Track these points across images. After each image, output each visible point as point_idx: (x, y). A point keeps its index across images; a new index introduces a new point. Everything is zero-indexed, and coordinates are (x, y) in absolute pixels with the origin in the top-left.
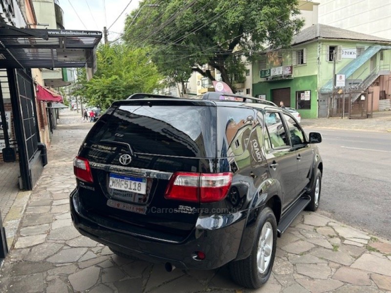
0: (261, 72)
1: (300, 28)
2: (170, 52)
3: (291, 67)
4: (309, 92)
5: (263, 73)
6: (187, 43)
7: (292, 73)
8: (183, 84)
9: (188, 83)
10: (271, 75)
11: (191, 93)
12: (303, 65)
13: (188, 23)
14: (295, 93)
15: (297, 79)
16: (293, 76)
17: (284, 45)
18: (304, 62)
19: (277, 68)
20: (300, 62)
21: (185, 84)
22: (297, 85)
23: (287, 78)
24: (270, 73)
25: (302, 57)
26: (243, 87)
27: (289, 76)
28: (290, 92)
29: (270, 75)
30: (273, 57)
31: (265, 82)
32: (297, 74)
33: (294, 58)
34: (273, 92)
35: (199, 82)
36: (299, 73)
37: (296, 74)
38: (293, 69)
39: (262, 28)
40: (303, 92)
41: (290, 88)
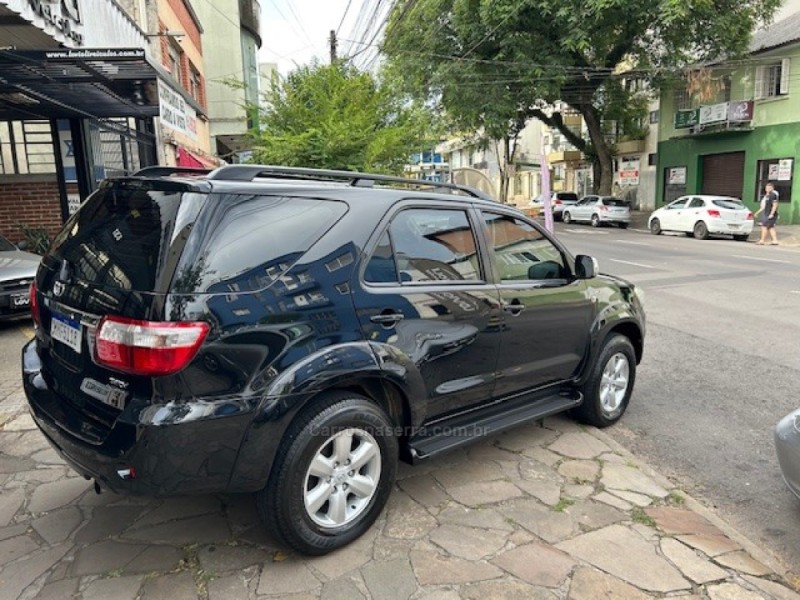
0: (678, 116)
1: (774, 11)
2: (470, 76)
3: (751, 104)
4: (789, 162)
5: (682, 117)
6: (510, 55)
7: (751, 117)
8: (507, 143)
9: (518, 141)
10: (701, 122)
11: (530, 162)
12: (779, 98)
13: (505, 12)
14: (756, 164)
15: (763, 131)
16: (754, 124)
17: (733, 54)
18: (782, 91)
19: (714, 107)
20: (774, 92)
21: (511, 142)
22: (764, 145)
23: (738, 129)
24: (697, 118)
25: (779, 80)
26: (642, 150)
27: (742, 123)
28: (743, 162)
29: (698, 122)
30: (699, 80)
31: (685, 138)
32: (764, 118)
33: (760, 82)
34: (704, 162)
35: (547, 137)
36: (769, 118)
37: (761, 118)
38: (756, 109)
39: (673, 14)
40: (776, 161)
41: (744, 152)
